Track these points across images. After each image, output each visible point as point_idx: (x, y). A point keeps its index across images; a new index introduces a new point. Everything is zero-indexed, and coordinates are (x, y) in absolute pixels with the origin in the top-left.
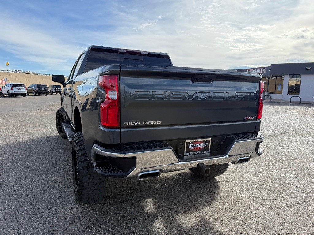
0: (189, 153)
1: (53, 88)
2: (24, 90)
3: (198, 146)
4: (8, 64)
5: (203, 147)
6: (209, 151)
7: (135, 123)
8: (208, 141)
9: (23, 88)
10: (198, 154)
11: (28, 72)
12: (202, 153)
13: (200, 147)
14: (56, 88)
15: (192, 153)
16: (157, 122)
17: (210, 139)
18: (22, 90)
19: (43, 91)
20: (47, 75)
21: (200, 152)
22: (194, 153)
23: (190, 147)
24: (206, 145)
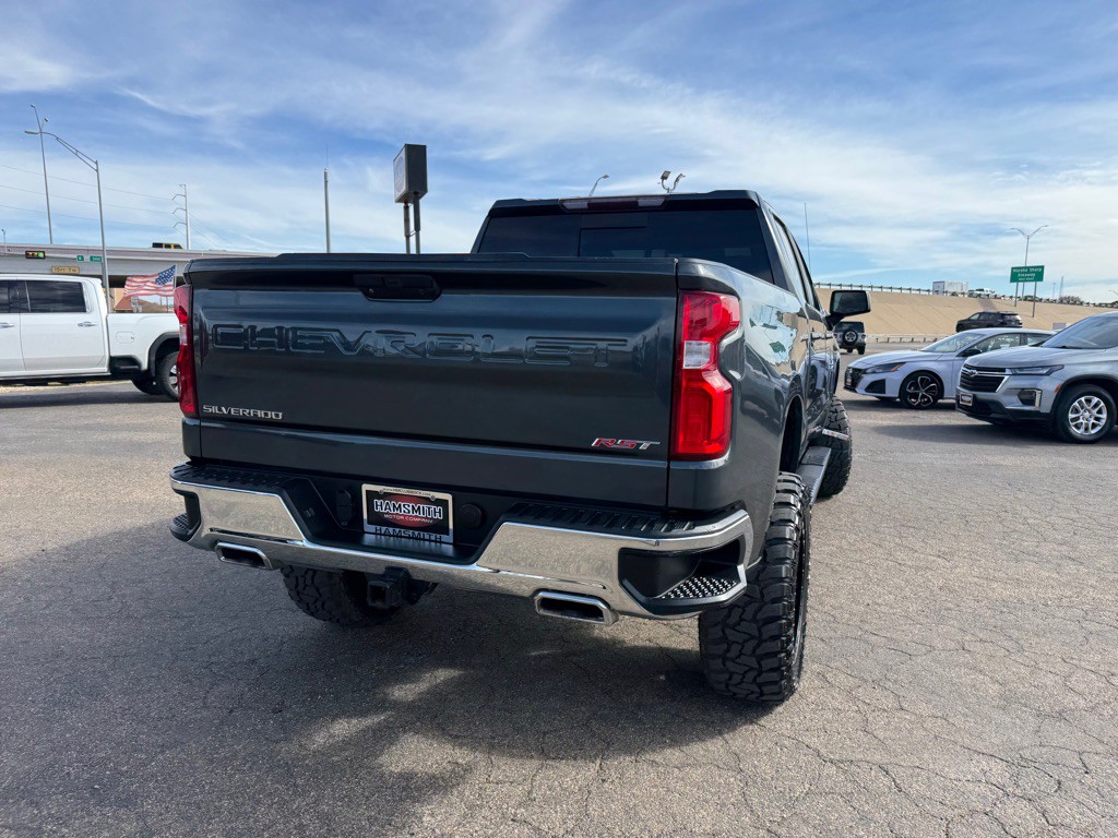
0: (378, 527)
3: (406, 511)
5: (426, 518)
6: (449, 538)
7: (223, 409)
8: (444, 503)
10: (409, 538)
12: (424, 540)
13: (416, 517)
14: (845, 332)
15: (391, 530)
16: (272, 415)
17: (448, 497)
20: (884, 290)
21: (416, 533)
22: (397, 530)
23: (381, 506)
24: (435, 513)
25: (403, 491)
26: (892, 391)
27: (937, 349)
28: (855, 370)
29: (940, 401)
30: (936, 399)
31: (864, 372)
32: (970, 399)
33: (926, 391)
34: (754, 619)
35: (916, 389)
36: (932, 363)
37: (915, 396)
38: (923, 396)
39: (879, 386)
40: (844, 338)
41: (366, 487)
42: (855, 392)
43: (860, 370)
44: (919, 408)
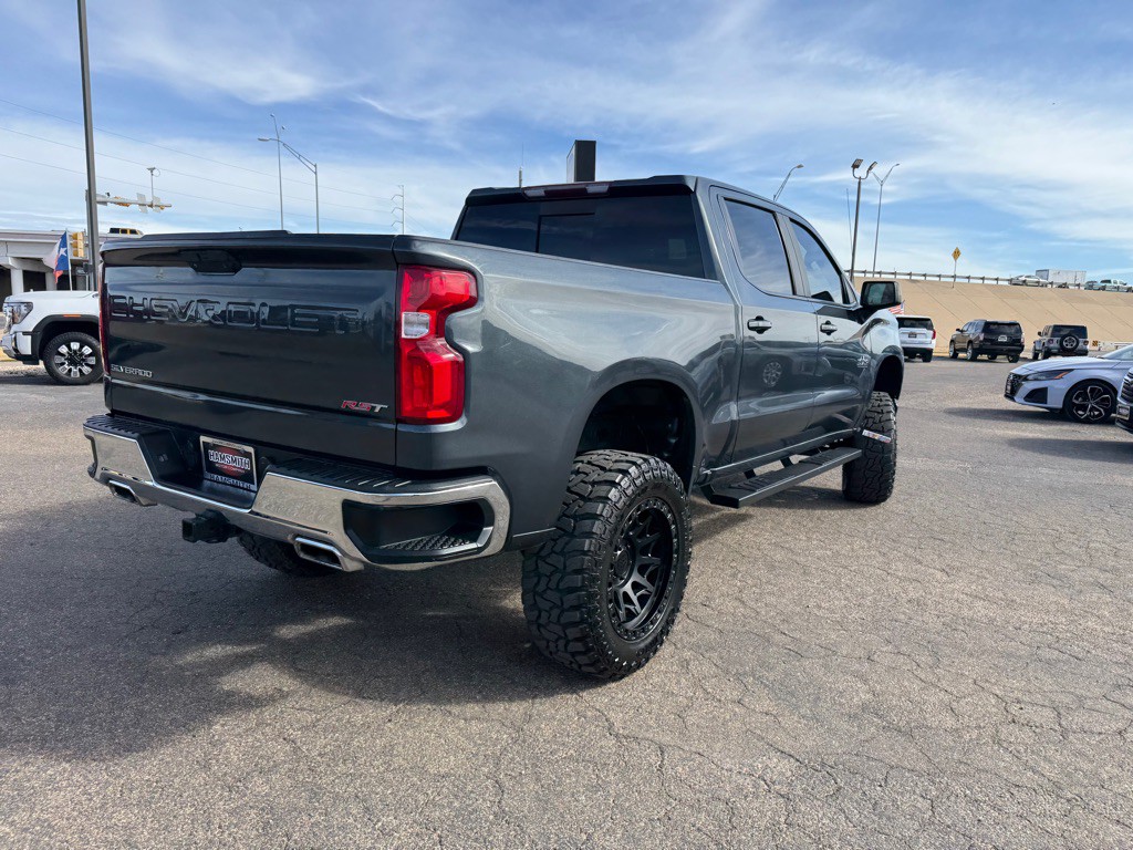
1: (1053, 335)
2: (924, 340)
3: (228, 461)
4: (956, 254)
5: (240, 468)
6: (254, 487)
8: (247, 455)
9: (924, 330)
11: (1023, 278)
13: (234, 467)
14: (1063, 337)
16: (146, 373)
17: (250, 449)
18: (919, 339)
19: (1002, 343)
22: (224, 478)
23: (213, 456)
24: (246, 464)
25: (225, 443)
26: (1055, 401)
27: (1123, 357)
28: (1016, 376)
29: (1113, 415)
30: (1108, 412)
31: (1025, 378)
32: (1127, 412)
33: (1097, 403)
34: (557, 589)
35: (1084, 400)
36: (1107, 372)
37: (1084, 408)
38: (1093, 409)
39: (1038, 396)
40: (1061, 344)
41: (203, 439)
42: (1014, 401)
43: (1020, 376)
44: (1088, 421)
